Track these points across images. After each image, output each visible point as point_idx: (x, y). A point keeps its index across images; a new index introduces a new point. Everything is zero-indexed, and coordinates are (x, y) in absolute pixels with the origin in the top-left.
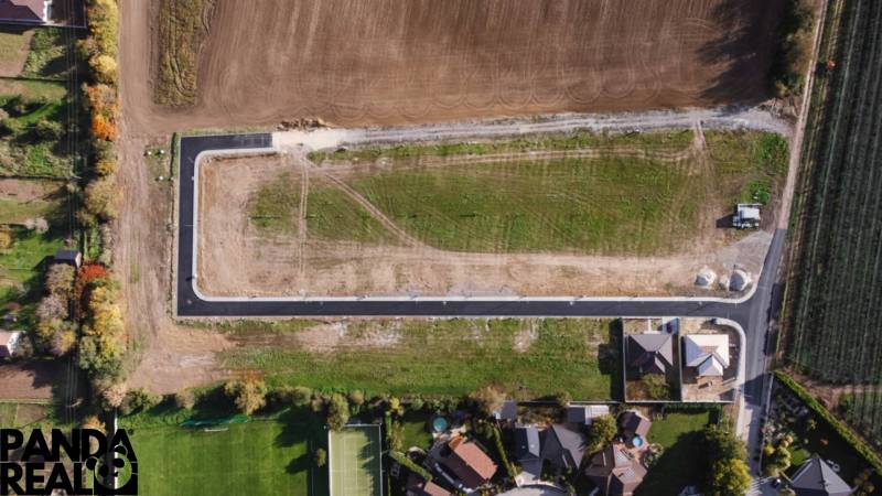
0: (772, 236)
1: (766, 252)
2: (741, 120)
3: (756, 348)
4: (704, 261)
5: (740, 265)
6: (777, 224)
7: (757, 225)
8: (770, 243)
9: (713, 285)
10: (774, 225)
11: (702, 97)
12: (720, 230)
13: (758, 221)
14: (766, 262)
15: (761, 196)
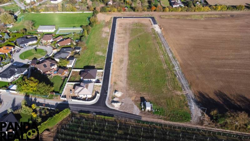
0: (138, 114)
1: (130, 113)
2: (193, 106)
3: (83, 108)
4: (125, 93)
5: (123, 104)
6: (144, 117)
7: (143, 110)
8: (134, 114)
9: (114, 95)
10: (143, 116)
11: (199, 92)
12: (140, 98)
13: (145, 110)
14: (124, 112)
15: (157, 112)
